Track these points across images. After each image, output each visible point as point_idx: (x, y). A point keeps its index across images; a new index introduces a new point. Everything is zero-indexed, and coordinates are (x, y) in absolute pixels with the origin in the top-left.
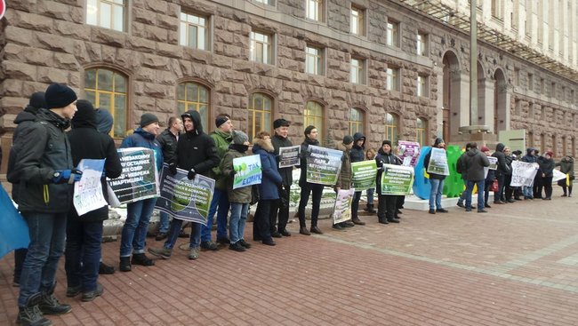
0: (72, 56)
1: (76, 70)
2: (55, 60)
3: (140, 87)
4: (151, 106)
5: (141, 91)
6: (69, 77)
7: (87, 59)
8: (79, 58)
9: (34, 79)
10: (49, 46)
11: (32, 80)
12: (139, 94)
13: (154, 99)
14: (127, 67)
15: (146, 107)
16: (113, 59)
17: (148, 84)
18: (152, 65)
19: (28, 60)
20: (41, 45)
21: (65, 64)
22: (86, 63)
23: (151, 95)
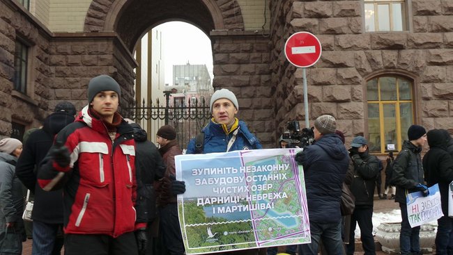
0: (354, 70)
1: (358, 83)
2: (338, 76)
3: (428, 90)
4: (444, 110)
5: (430, 95)
6: (352, 91)
7: (369, 70)
8: (360, 70)
9: (320, 100)
10: (332, 63)
11: (318, 101)
12: (427, 99)
13: (446, 102)
14: (411, 69)
15: (438, 113)
16: (395, 63)
17: (438, 85)
18: (440, 61)
19: (314, 82)
20: (324, 64)
21: (347, 79)
22: (368, 74)
23: (442, 97)
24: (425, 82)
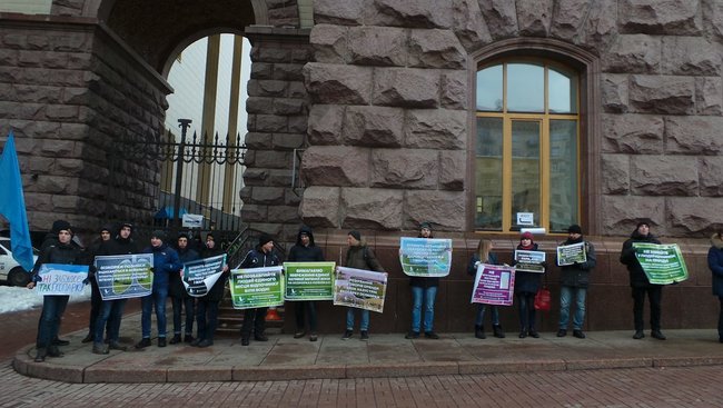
24: (614, 70)
